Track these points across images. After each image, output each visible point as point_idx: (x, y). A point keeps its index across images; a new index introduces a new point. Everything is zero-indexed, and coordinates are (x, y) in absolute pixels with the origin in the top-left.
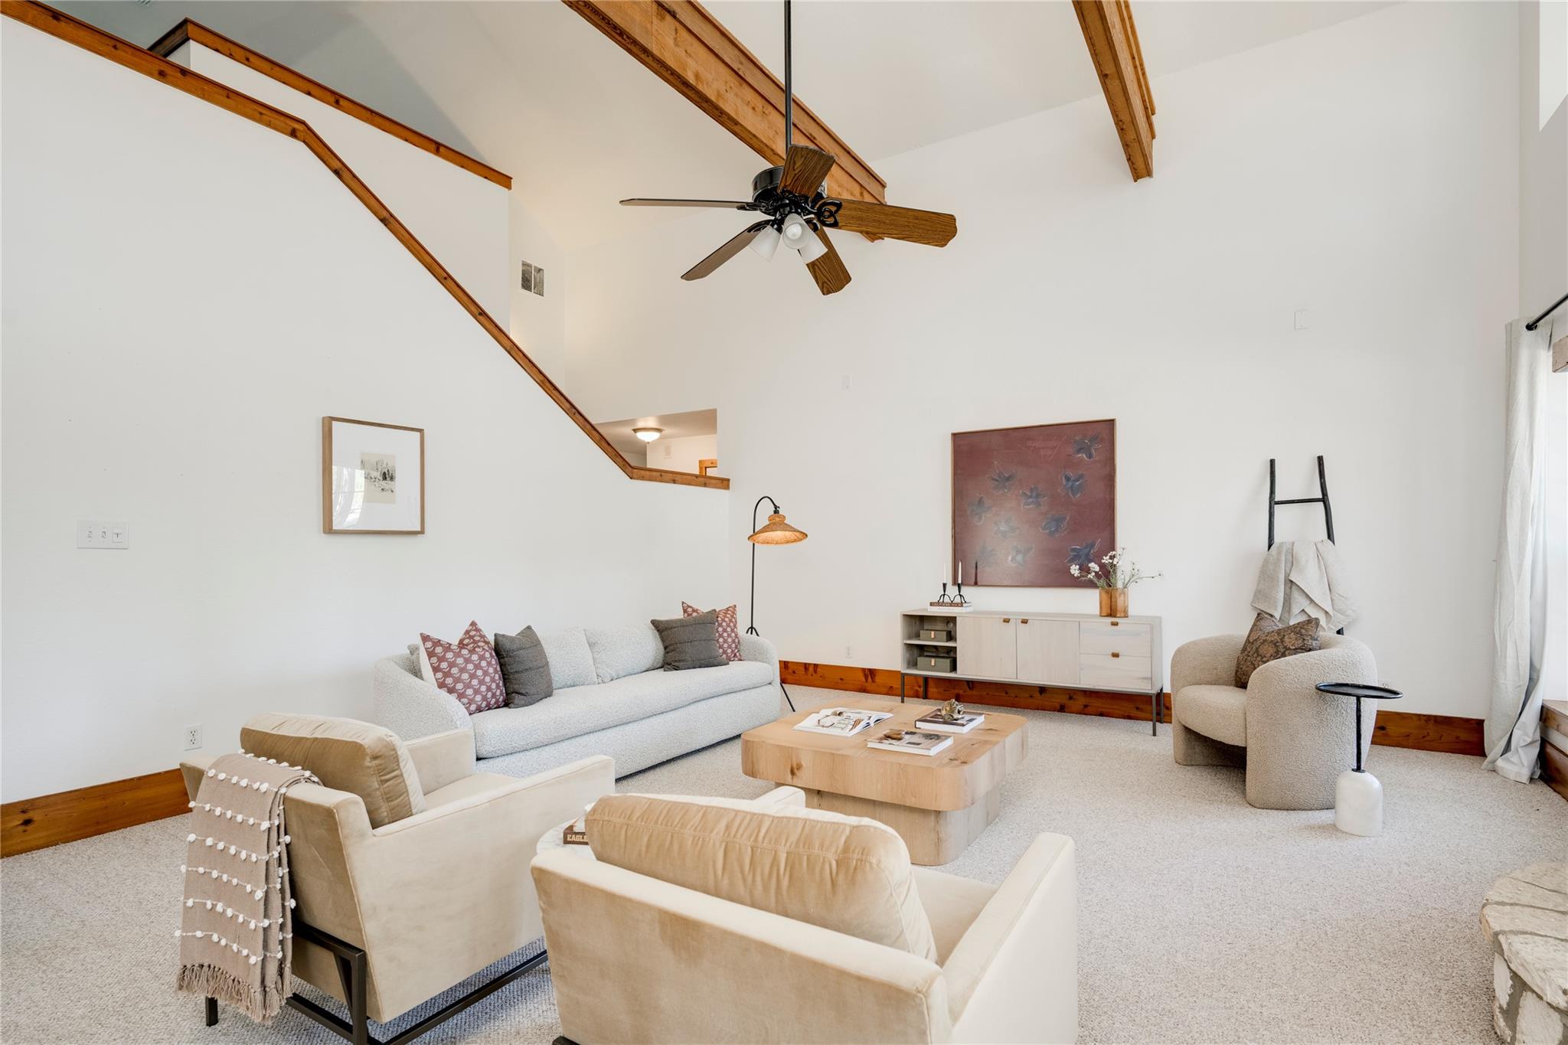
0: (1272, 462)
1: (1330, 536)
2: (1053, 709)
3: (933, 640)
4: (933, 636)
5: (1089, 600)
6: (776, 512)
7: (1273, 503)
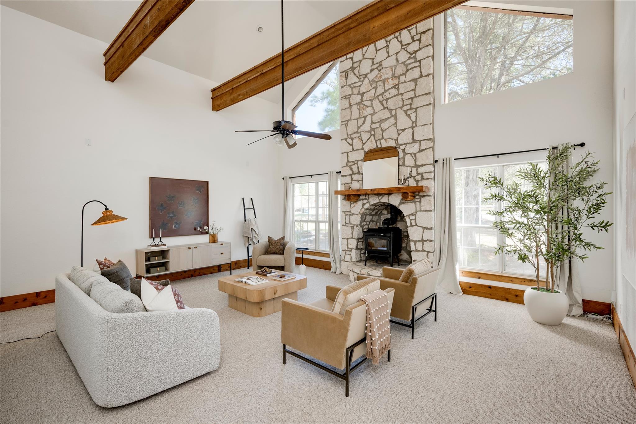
0: (243, 199)
1: (255, 217)
2: (189, 277)
3: (157, 260)
4: (157, 259)
5: (205, 239)
6: (107, 209)
7: (244, 209)
